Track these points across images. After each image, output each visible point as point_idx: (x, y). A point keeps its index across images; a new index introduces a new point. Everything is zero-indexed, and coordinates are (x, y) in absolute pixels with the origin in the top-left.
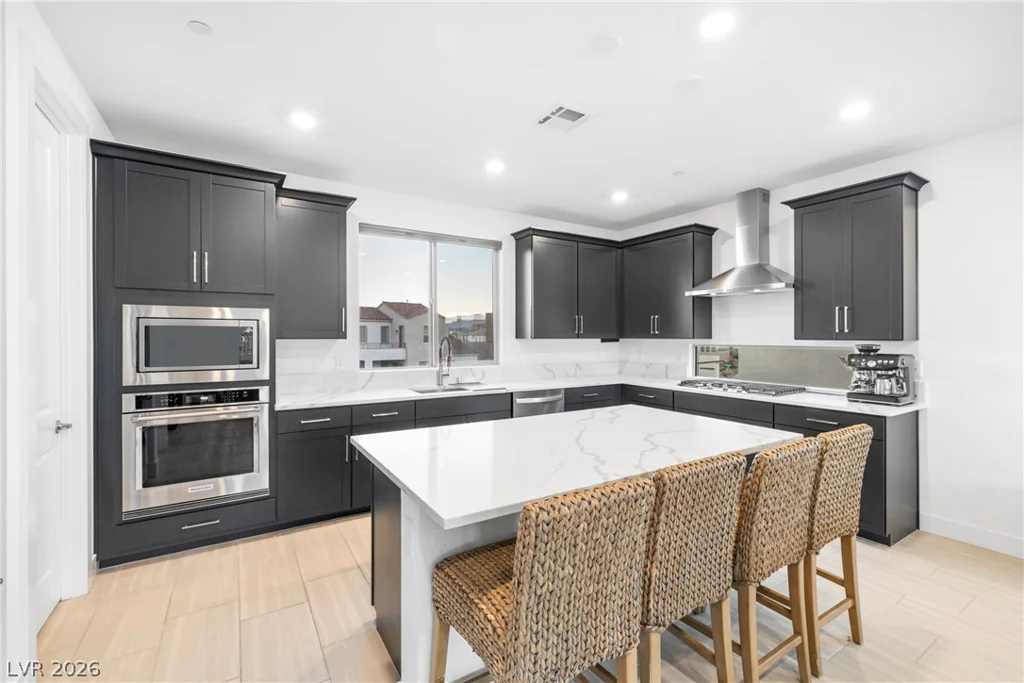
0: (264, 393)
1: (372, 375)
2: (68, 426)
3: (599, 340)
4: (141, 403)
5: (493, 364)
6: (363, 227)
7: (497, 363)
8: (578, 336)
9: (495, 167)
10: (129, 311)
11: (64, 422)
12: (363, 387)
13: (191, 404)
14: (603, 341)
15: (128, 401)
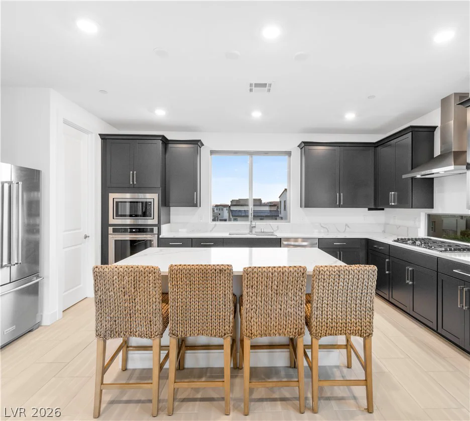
0: (156, 229)
1: (215, 225)
2: (89, 237)
3: (367, 209)
4: (115, 231)
5: (286, 222)
6: (212, 152)
7: (289, 222)
8: (340, 206)
9: (257, 115)
10: (110, 195)
11: (88, 235)
12: (211, 231)
13: (130, 232)
14: (370, 209)
15: (110, 229)
